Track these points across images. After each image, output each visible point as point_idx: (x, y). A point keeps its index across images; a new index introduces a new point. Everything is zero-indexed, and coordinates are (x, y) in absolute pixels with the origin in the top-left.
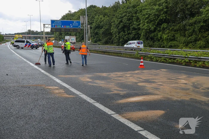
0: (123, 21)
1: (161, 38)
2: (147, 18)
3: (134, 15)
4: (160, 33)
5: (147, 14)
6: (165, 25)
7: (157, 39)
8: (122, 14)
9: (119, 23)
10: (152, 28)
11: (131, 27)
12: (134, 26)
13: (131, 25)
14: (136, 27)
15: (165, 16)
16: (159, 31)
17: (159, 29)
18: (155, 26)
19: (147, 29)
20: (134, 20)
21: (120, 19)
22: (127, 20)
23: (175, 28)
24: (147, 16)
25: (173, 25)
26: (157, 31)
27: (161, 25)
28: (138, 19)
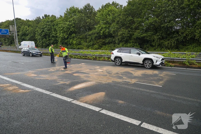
0: (44, 31)
1: (72, 43)
2: (62, 30)
3: (52, 27)
4: (71, 40)
5: (62, 27)
6: (74, 35)
7: (70, 43)
8: (43, 26)
9: (42, 32)
10: (66, 37)
11: (51, 36)
12: (53, 34)
13: (50, 34)
14: (55, 36)
15: (74, 29)
16: (71, 39)
17: (70, 37)
18: (67, 36)
19: (62, 37)
20: (52, 30)
21: (42, 30)
22: (48, 31)
23: (80, 37)
25: (79, 35)
26: (69, 38)
27: (71, 34)
28: (55, 30)
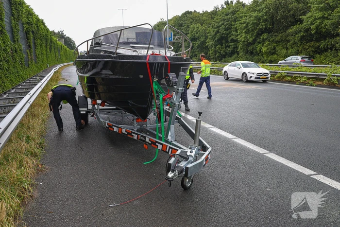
0: (219, 31)
1: (260, 51)
2: (245, 27)
3: (233, 24)
4: (260, 45)
5: (245, 22)
6: (265, 36)
7: (257, 52)
8: (219, 23)
9: (216, 34)
10: (251, 40)
11: (229, 39)
12: (232, 37)
13: (229, 36)
14: (235, 39)
15: (265, 25)
16: (259, 43)
17: (258, 40)
18: (254, 38)
19: (244, 42)
20: (232, 29)
21: (216, 29)
22: (225, 30)
23: (277, 39)
24: (244, 25)
25: (275, 36)
26: (256, 43)
27: (261, 34)
